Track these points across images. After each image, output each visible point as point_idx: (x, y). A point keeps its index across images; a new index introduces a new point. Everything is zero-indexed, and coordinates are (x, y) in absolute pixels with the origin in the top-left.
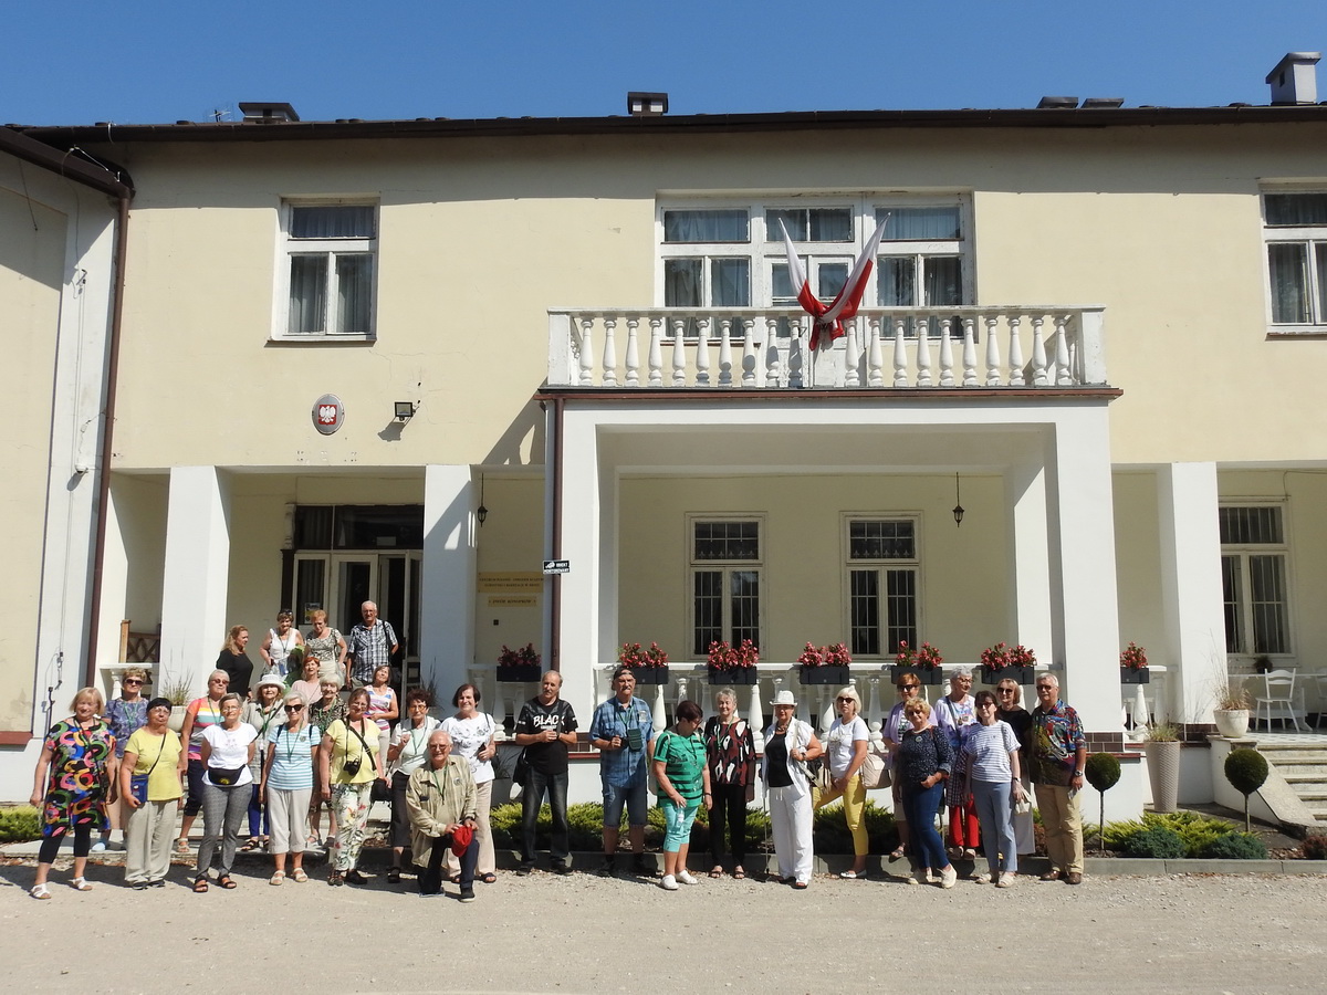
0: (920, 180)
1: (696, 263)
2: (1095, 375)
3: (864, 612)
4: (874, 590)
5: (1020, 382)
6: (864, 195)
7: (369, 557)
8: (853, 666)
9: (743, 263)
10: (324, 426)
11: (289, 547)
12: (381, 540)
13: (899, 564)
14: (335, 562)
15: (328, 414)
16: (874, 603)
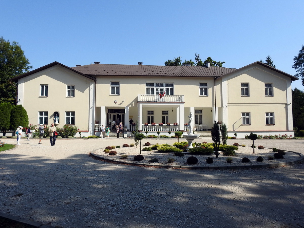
0: (170, 81)
1: (149, 88)
2: (183, 101)
3: (164, 120)
4: (164, 118)
5: (175, 101)
6: (164, 82)
7: (116, 114)
8: (163, 125)
9: (153, 88)
10: (115, 103)
11: (108, 113)
12: (116, 112)
13: (167, 115)
14: (112, 114)
15: (116, 102)
16: (164, 119)
